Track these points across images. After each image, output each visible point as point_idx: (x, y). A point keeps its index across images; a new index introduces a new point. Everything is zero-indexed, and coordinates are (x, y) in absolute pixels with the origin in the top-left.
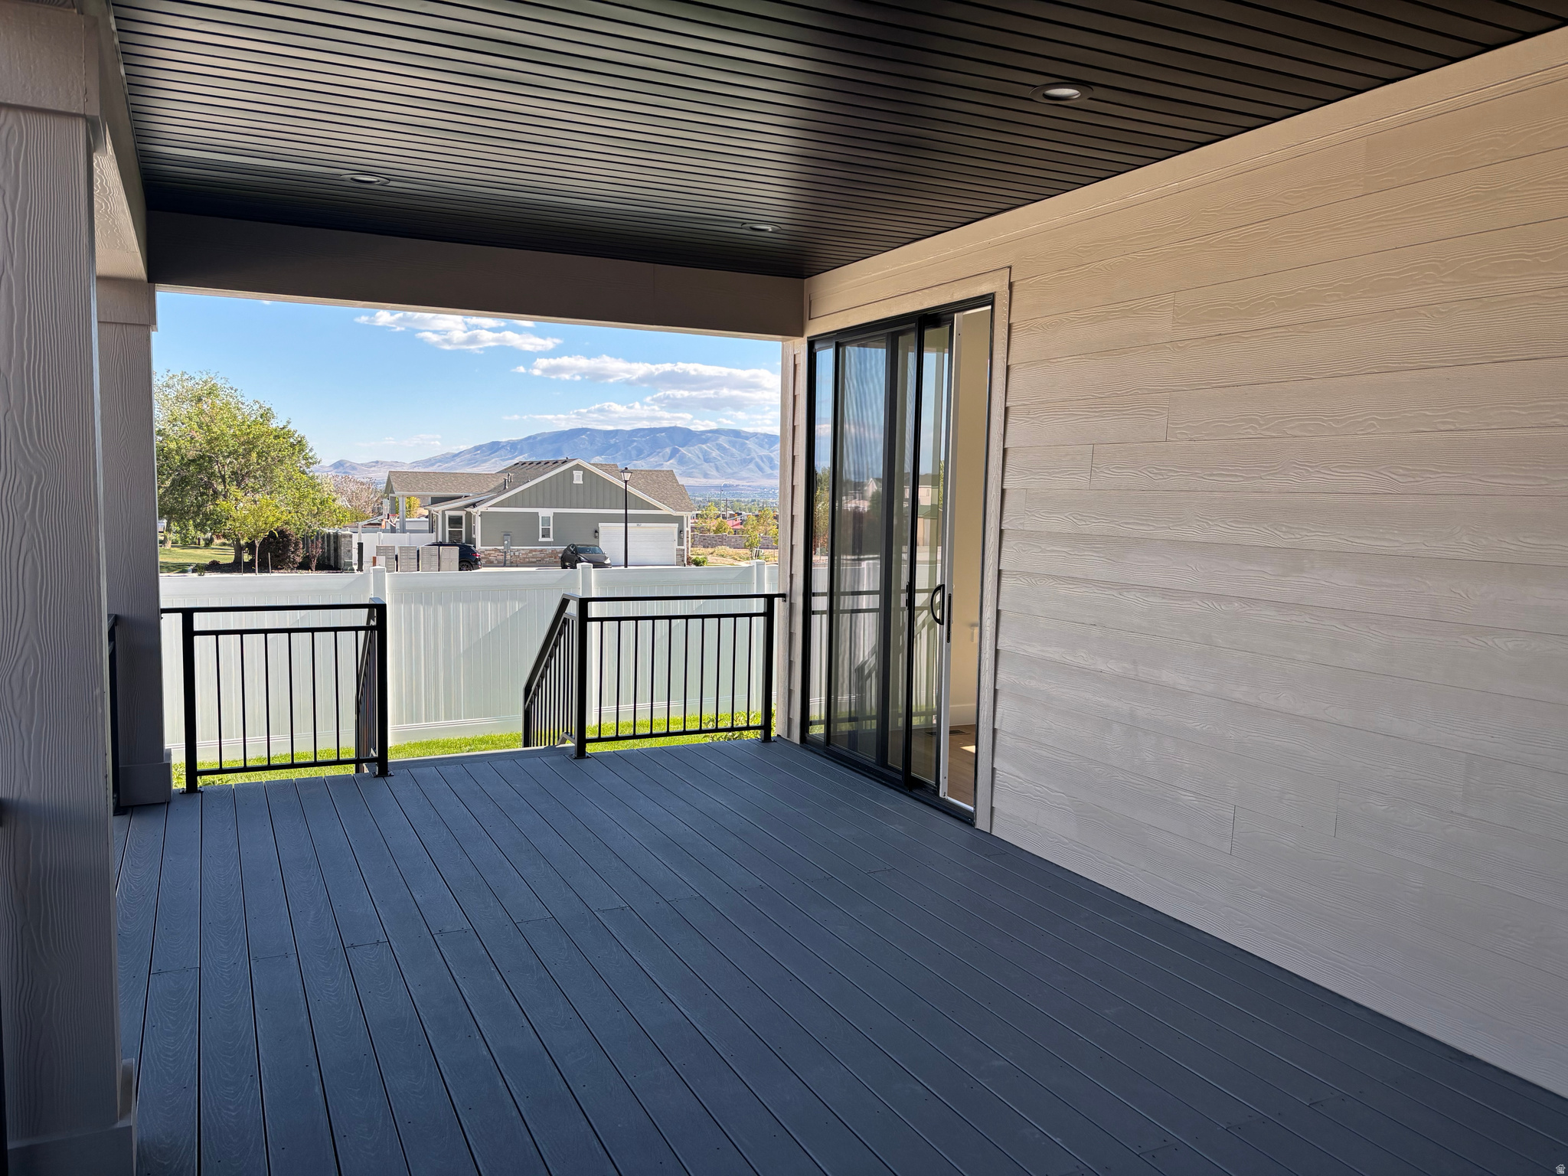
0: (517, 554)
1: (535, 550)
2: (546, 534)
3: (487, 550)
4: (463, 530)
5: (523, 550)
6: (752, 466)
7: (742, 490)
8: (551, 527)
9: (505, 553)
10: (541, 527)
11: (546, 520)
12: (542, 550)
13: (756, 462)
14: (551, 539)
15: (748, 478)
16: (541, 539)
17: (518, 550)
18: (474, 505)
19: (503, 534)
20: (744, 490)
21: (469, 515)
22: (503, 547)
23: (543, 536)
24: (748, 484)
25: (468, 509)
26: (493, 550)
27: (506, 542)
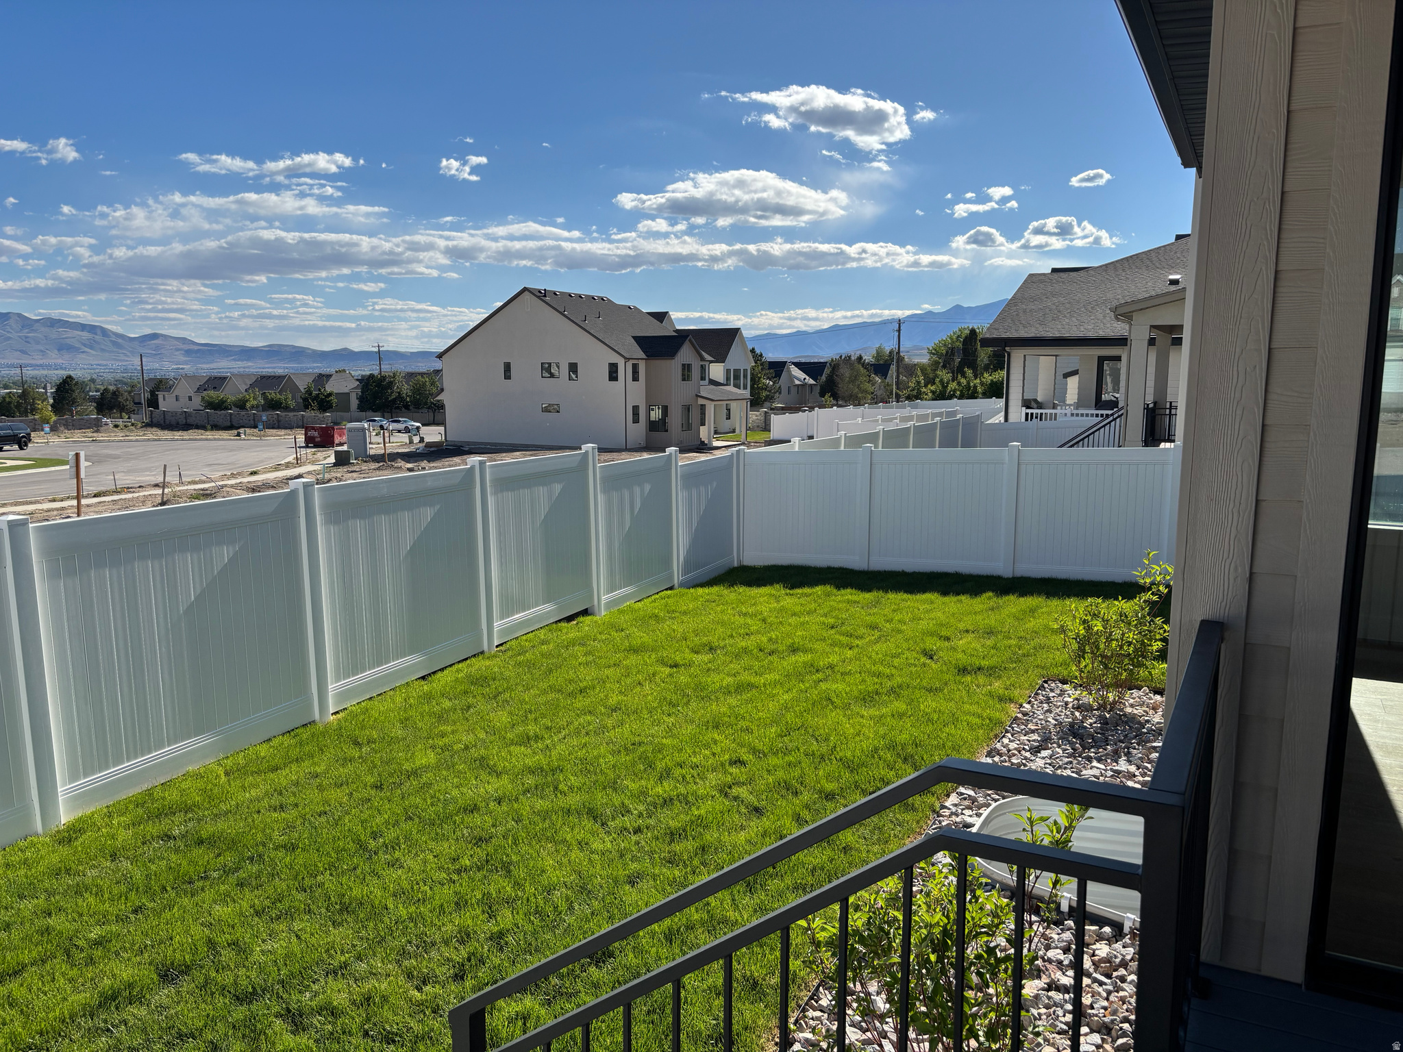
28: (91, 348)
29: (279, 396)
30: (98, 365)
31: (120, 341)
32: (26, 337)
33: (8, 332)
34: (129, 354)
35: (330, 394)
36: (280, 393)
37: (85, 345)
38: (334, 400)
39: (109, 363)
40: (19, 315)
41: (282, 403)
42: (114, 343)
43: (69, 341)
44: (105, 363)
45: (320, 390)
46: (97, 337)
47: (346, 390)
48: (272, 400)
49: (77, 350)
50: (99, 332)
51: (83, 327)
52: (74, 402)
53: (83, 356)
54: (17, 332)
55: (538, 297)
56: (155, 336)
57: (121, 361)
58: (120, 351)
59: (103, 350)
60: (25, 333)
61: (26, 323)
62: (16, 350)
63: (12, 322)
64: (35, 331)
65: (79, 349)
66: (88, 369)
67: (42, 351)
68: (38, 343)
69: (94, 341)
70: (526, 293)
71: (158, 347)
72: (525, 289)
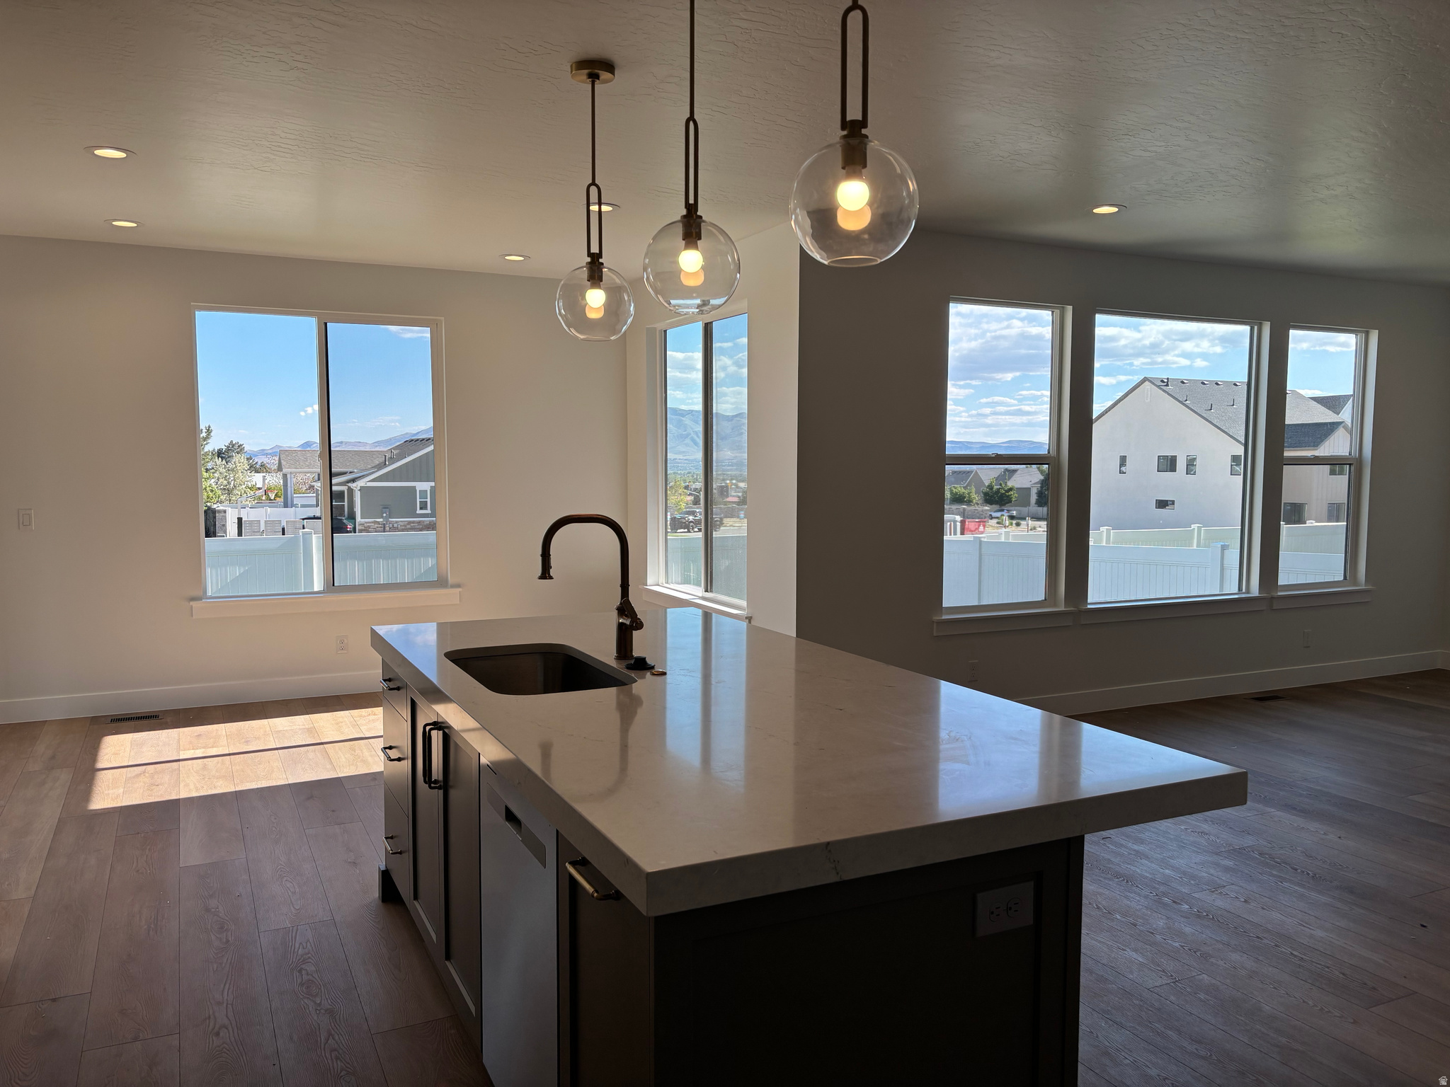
0: (395, 525)
1: (413, 522)
2: (423, 506)
3: (366, 523)
4: (346, 503)
5: (401, 521)
6: (688, 441)
7: (679, 463)
8: (429, 500)
9: (384, 524)
10: (418, 500)
11: (423, 493)
12: (419, 522)
13: (692, 437)
14: (428, 511)
15: (684, 452)
16: (419, 511)
17: (397, 522)
18: (353, 480)
19: (381, 507)
20: (681, 463)
21: (351, 491)
22: (381, 520)
23: (421, 509)
24: (685, 458)
25: (350, 484)
26: (372, 522)
27: (385, 515)
29: (963, 490)
35: (1011, 489)
36: (965, 488)
38: (1014, 495)
41: (965, 497)
45: (1001, 485)
47: (1029, 486)
48: (956, 493)
55: (1158, 387)
70: (1147, 383)
72: (1145, 380)
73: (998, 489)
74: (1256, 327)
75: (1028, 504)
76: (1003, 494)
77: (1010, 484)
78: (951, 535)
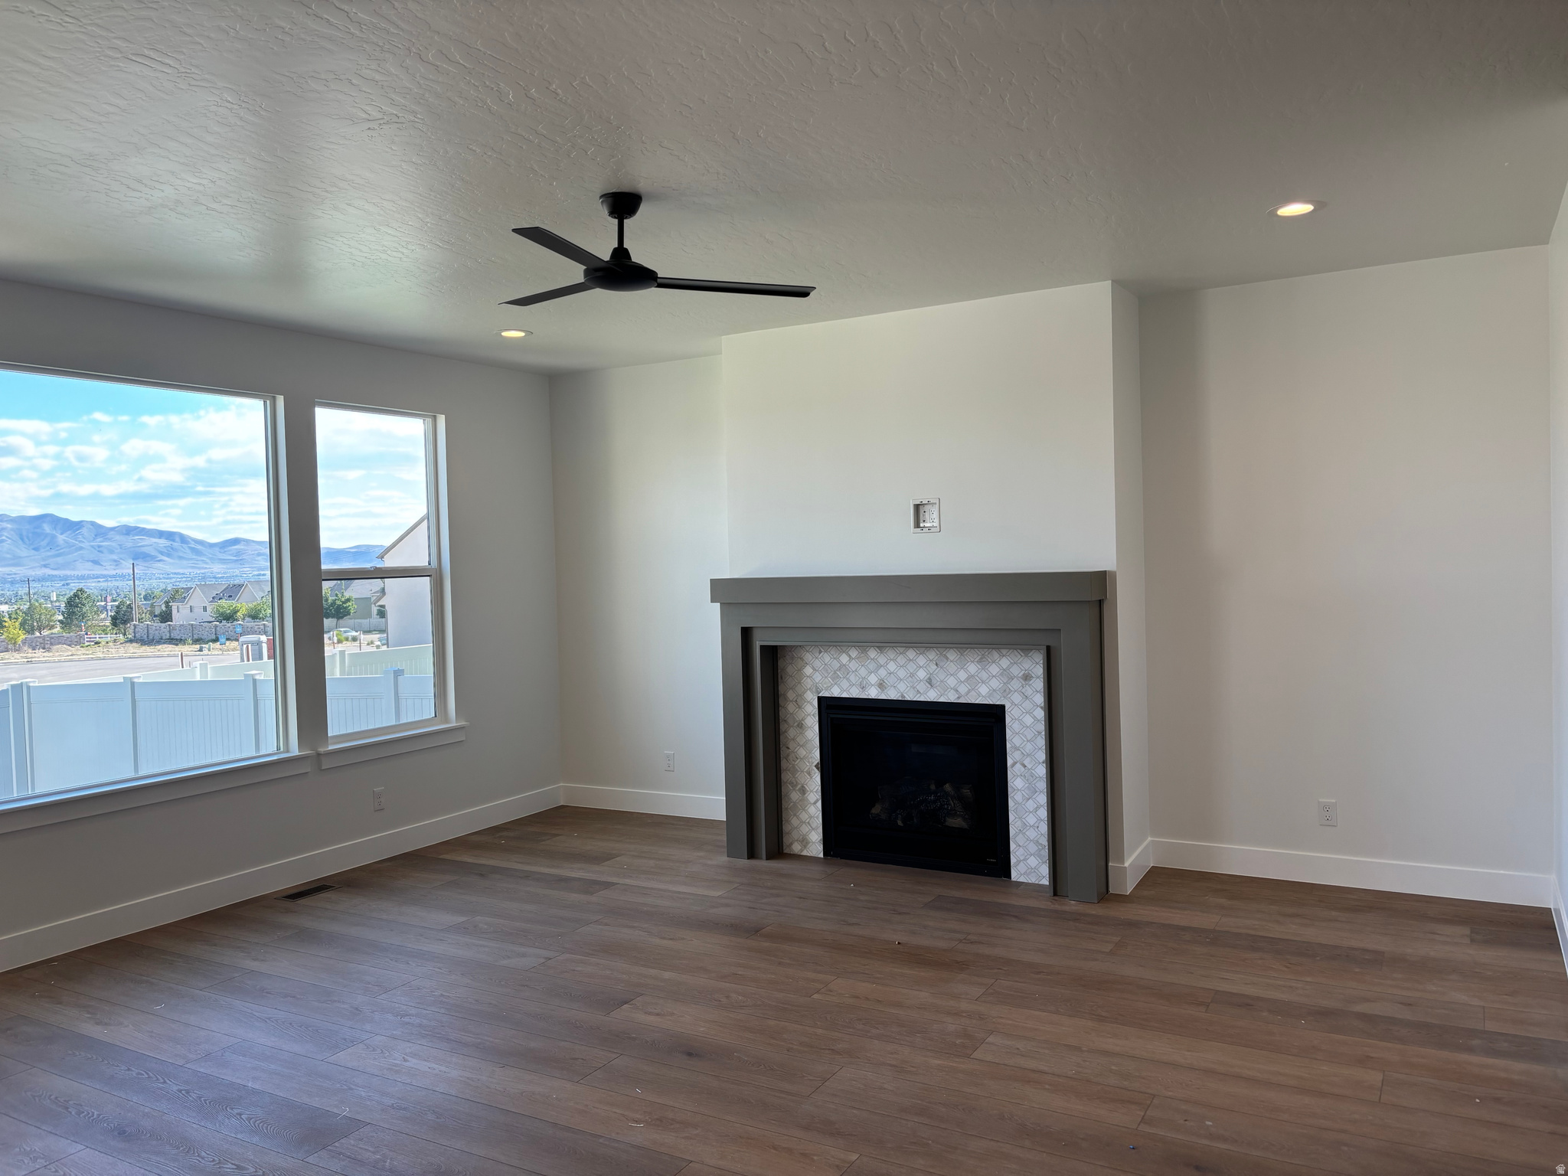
28: (169, 555)
30: (175, 573)
31: (199, 547)
32: (99, 546)
33: (80, 541)
34: (208, 561)
35: (348, 600)
37: (162, 553)
38: (352, 607)
39: (186, 571)
40: (93, 523)
42: (193, 550)
43: (145, 550)
44: (181, 571)
45: (337, 595)
46: (176, 545)
49: (153, 558)
50: (177, 539)
51: (161, 534)
52: (83, 616)
53: (160, 565)
54: (89, 542)
56: (236, 541)
57: (199, 568)
58: (199, 558)
59: (181, 558)
60: (98, 542)
61: (100, 531)
62: (88, 561)
63: (84, 531)
64: (110, 540)
65: (155, 557)
66: (164, 578)
67: (115, 561)
68: (111, 552)
69: (172, 548)
71: (238, 553)
73: (334, 602)
74: (268, 402)
75: (369, 616)
76: (340, 605)
77: (347, 595)
78: (248, 660)
